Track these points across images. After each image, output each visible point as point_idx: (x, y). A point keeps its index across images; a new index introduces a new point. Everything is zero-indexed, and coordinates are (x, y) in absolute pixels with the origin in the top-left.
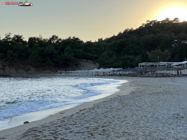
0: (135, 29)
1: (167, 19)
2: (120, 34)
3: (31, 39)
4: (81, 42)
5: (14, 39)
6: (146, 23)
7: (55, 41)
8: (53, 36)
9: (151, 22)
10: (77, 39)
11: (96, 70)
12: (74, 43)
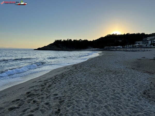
0: (104, 37)
1: (113, 34)
2: (99, 38)
3: (74, 40)
4: (88, 41)
5: (69, 40)
6: (107, 35)
7: (81, 41)
8: (80, 39)
9: (109, 35)
11: (92, 49)
12: (86, 41)
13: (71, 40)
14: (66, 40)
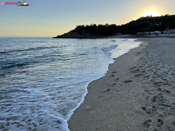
0: (135, 20)
1: (148, 16)
2: (130, 22)
3: (99, 25)
4: (116, 26)
5: (93, 25)
6: (140, 18)
8: (107, 24)
9: (142, 17)
10: (115, 25)
12: (114, 26)
13: (95, 25)
14: (90, 25)
